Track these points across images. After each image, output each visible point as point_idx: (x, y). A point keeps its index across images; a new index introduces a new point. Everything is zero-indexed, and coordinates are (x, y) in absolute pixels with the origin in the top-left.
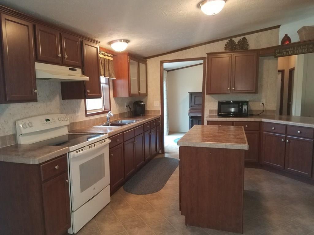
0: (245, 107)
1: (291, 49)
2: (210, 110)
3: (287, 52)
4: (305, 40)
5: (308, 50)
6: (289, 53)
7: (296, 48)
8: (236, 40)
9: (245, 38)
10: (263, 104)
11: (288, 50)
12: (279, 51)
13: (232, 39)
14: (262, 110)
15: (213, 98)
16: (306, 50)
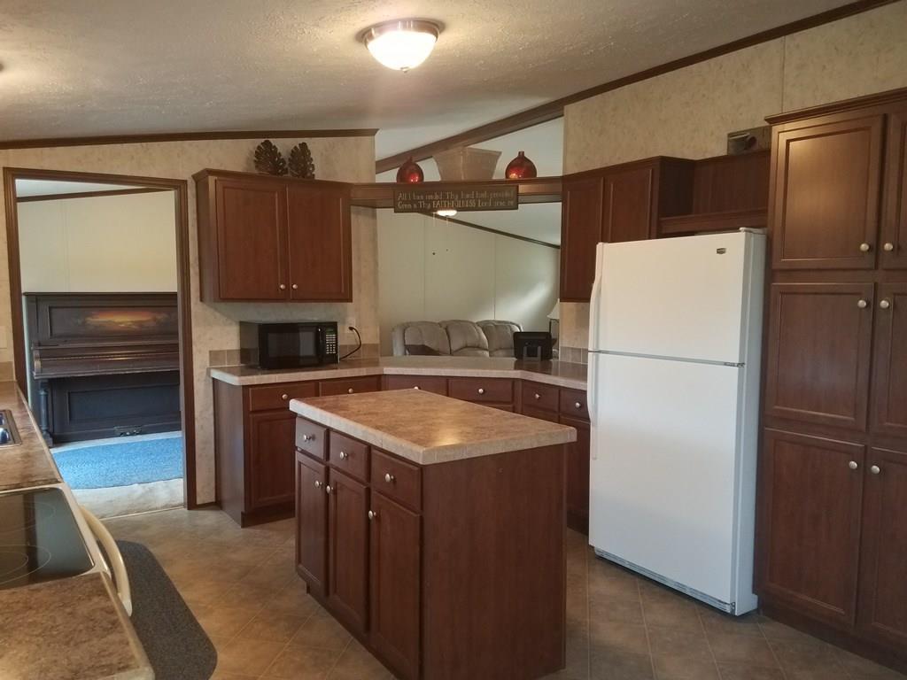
0: (329, 338)
1: (437, 197)
2: (210, 352)
3: (427, 202)
4: (463, 178)
5: (477, 203)
6: (432, 205)
7: (450, 195)
8: (284, 146)
9: (304, 145)
10: (351, 329)
11: (431, 197)
12: (408, 196)
13: (271, 140)
14: (352, 346)
15: (218, 314)
16: (473, 204)
